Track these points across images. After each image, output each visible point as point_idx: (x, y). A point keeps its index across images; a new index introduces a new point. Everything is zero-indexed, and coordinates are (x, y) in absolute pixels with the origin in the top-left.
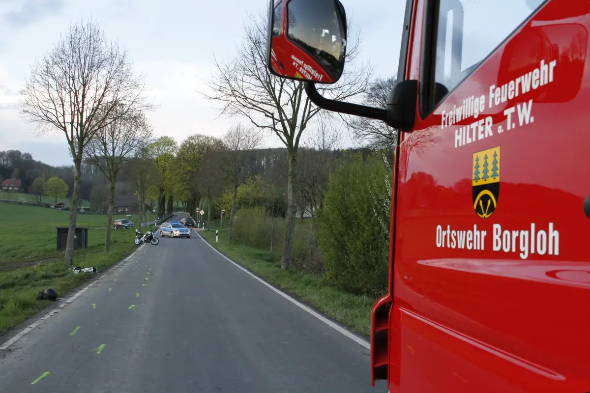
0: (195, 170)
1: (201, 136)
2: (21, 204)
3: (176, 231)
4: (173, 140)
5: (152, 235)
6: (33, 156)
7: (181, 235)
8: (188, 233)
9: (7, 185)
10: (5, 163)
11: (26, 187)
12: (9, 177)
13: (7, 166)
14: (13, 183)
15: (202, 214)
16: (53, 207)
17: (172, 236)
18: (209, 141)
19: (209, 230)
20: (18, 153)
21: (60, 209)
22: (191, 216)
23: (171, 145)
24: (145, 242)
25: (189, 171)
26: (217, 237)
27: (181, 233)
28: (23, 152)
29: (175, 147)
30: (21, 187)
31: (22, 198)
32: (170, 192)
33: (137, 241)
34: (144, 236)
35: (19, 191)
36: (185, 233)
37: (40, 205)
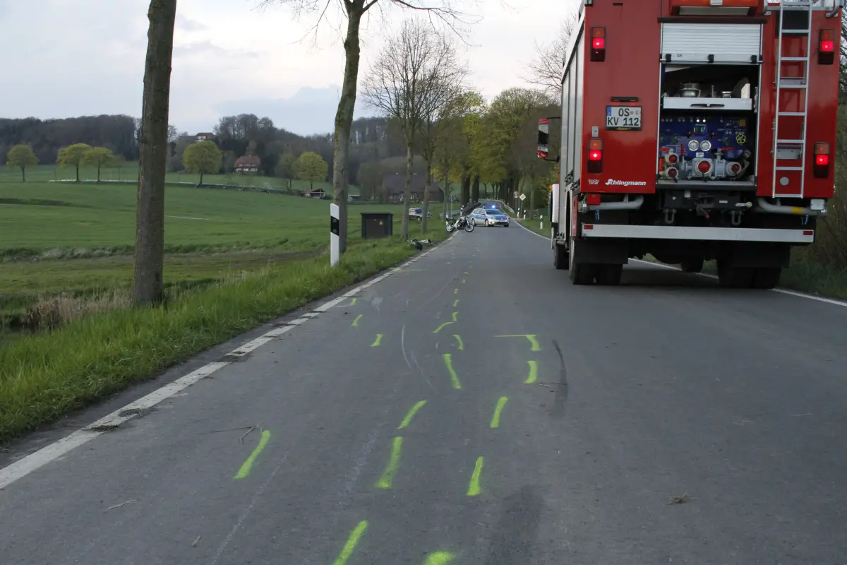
0: (512, 138)
1: (520, 90)
2: (265, 191)
3: (492, 218)
4: (481, 97)
5: (466, 221)
6: (273, 121)
7: (498, 223)
8: (506, 221)
9: (241, 165)
10: (236, 133)
11: (268, 167)
12: (243, 155)
13: (239, 137)
14: (248, 163)
15: (522, 199)
16: (309, 195)
17: (487, 224)
18: (531, 97)
19: (532, 219)
20: (253, 118)
21: (319, 198)
22: (506, 204)
23: (479, 104)
24: (459, 228)
25: (505, 140)
26: (541, 223)
27: (498, 221)
28: (260, 116)
29: (483, 107)
30: (260, 168)
31: (267, 183)
32: (477, 170)
33: (449, 228)
34: (457, 222)
35: (258, 174)
36: (502, 221)
37: (289, 192)
